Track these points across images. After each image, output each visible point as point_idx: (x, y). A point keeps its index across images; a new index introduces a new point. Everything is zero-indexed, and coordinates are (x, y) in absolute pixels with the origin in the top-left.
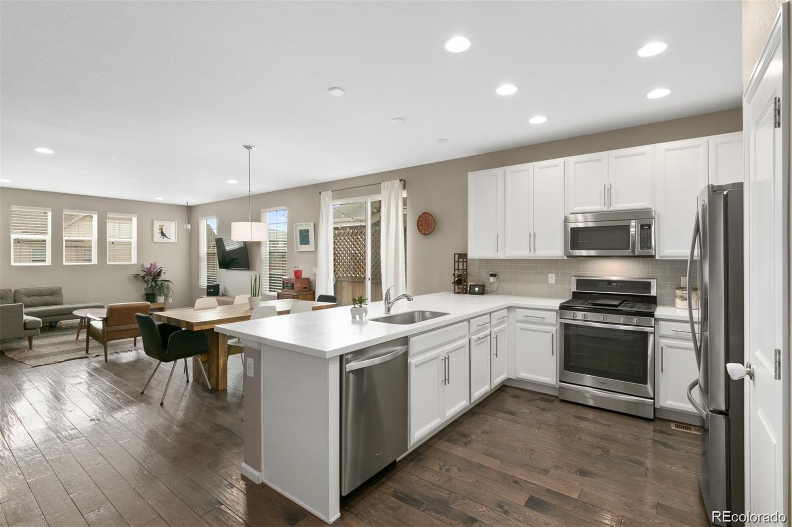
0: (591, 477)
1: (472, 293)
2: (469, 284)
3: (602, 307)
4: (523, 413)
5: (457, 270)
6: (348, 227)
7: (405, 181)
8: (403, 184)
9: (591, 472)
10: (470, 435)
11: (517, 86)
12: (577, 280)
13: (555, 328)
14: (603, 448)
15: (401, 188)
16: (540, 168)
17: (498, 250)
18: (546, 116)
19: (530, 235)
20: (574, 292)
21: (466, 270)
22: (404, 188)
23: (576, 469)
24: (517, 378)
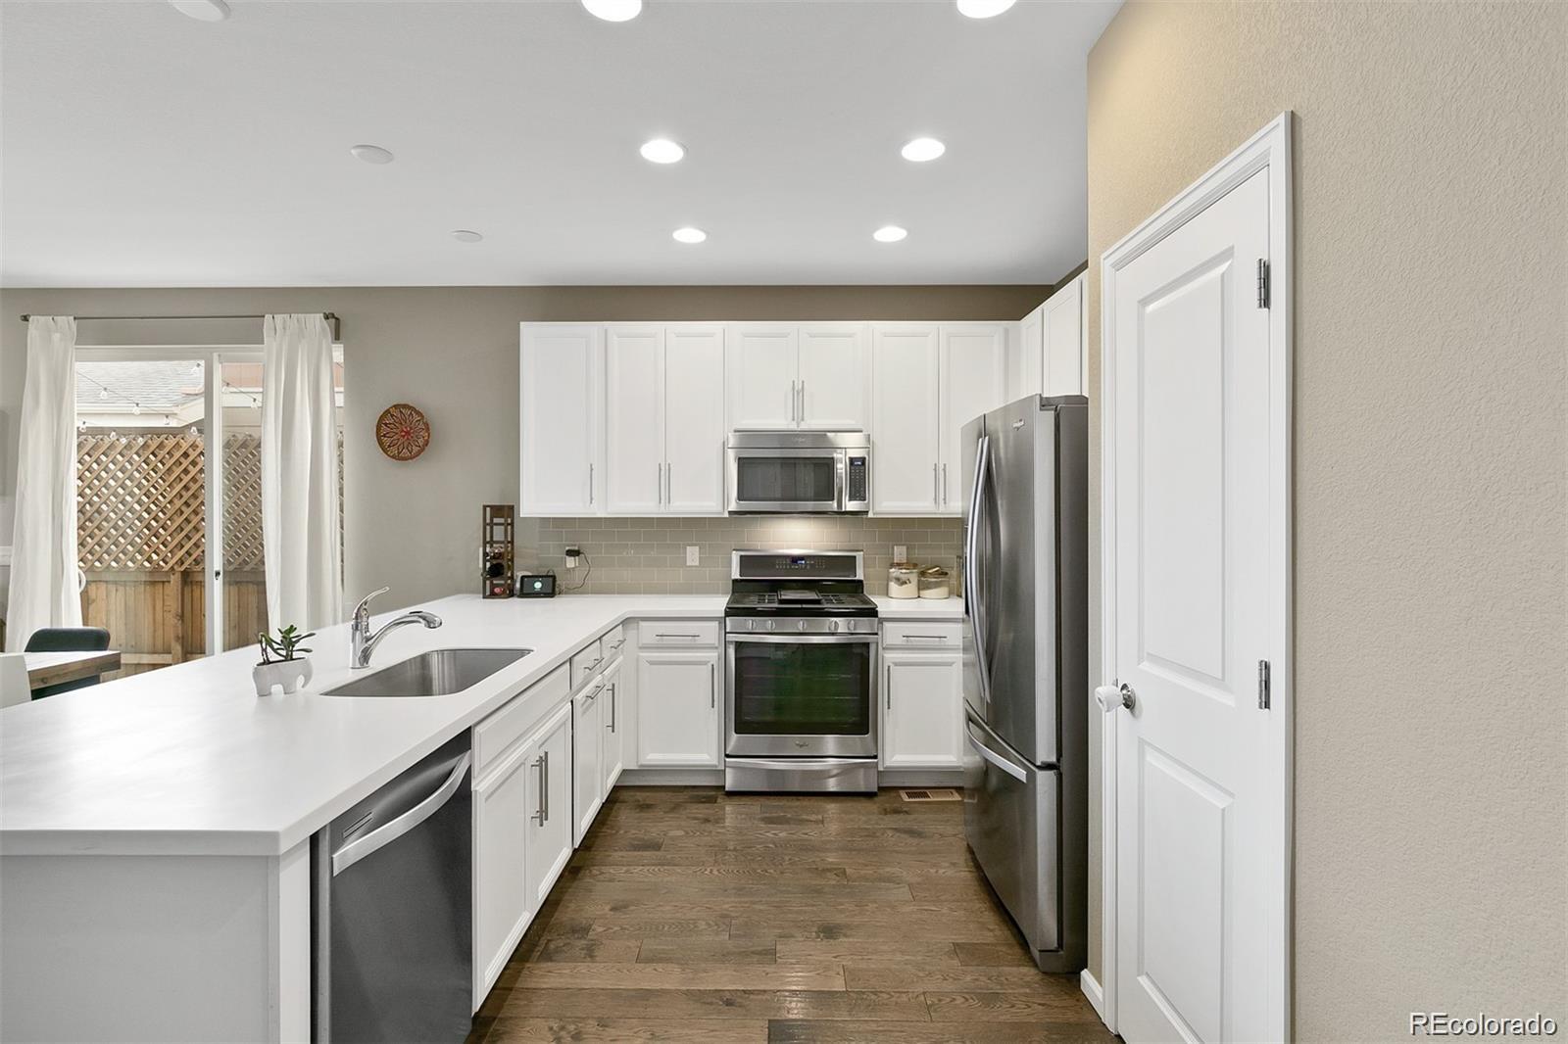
0: (845, 936)
1: (525, 594)
2: (519, 574)
3: (800, 606)
4: (673, 839)
5: (488, 543)
6: (114, 429)
7: (337, 319)
8: (333, 326)
9: (839, 925)
10: (591, 925)
11: (684, 146)
12: (741, 556)
13: (716, 654)
14: (835, 869)
15: (329, 336)
16: (678, 335)
17: (591, 499)
18: (705, 232)
19: (660, 469)
20: (735, 581)
21: (512, 542)
22: (337, 337)
23: (815, 929)
24: (642, 766)
